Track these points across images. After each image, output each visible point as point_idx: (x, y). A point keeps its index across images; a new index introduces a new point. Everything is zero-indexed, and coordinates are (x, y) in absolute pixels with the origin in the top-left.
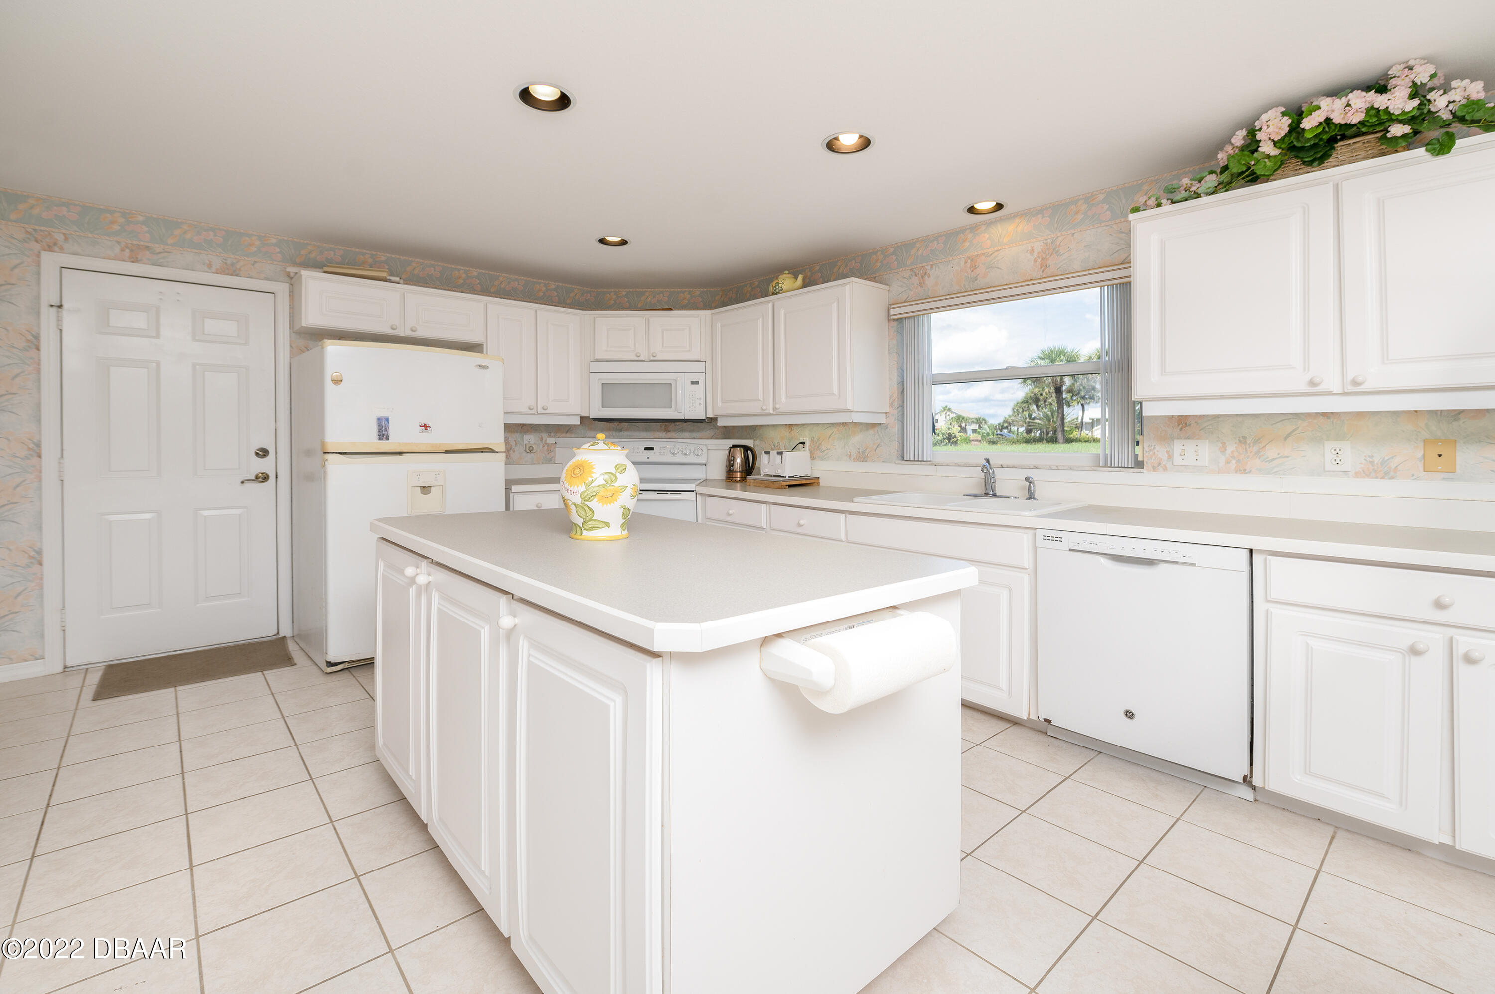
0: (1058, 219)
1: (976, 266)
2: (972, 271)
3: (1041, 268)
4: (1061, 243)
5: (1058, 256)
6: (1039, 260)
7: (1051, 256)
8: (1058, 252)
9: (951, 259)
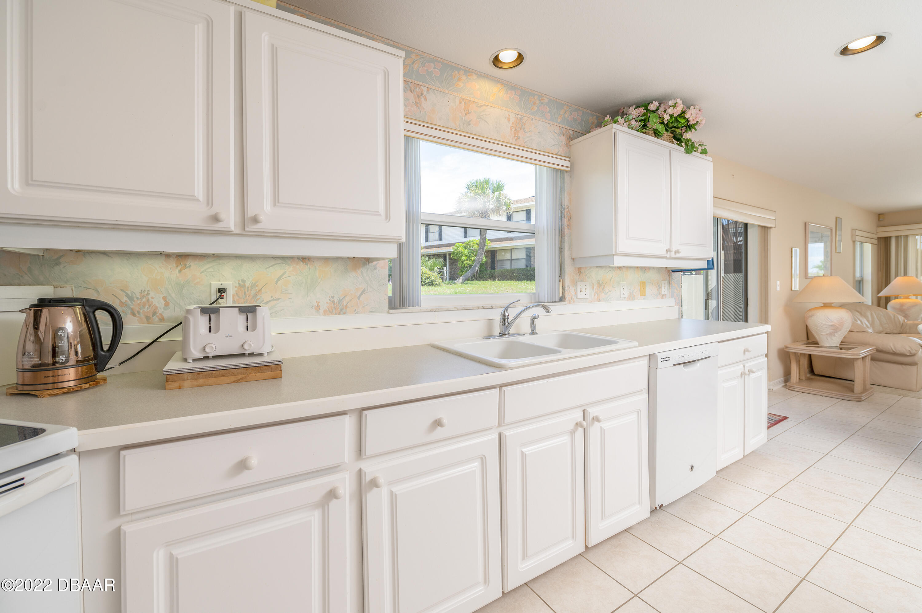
0: (524, 102)
1: (468, 110)
2: (466, 114)
3: (515, 137)
4: (526, 123)
5: (524, 132)
6: (513, 130)
7: (520, 130)
8: (524, 129)
9: (447, 92)
